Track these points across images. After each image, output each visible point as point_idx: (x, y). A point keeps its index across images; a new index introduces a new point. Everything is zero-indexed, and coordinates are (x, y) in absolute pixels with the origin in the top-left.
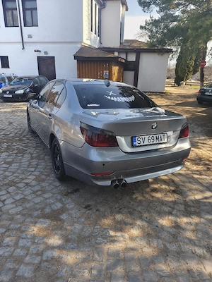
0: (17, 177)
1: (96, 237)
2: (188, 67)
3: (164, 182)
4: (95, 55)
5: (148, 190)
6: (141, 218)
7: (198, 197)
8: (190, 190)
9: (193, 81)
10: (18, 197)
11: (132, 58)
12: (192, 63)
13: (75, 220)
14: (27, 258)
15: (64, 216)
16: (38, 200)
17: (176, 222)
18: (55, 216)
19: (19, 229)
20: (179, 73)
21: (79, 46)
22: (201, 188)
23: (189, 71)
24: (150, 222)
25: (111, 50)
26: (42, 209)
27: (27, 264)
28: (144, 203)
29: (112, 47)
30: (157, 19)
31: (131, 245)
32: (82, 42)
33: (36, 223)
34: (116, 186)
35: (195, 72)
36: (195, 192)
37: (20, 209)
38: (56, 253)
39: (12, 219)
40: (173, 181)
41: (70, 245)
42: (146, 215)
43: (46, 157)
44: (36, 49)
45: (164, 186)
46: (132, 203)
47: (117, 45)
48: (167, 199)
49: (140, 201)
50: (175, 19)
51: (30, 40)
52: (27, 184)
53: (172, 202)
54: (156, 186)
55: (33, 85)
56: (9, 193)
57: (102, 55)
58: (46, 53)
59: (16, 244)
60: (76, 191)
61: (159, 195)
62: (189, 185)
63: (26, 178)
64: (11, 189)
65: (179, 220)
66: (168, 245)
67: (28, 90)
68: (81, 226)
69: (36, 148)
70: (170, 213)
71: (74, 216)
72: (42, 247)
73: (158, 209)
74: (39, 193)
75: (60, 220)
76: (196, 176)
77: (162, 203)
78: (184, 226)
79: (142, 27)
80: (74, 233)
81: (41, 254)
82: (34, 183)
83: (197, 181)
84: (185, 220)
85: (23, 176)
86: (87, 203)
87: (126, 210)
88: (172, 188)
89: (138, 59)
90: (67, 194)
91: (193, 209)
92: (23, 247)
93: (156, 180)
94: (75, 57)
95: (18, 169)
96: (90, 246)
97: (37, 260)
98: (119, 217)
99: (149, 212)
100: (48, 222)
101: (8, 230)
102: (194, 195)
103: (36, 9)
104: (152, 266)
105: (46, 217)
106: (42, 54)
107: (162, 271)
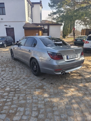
0: (18, 76)
1: (60, 93)
2: (67, 31)
3: (75, 73)
4: (32, 27)
5: (70, 76)
6: (72, 85)
7: (88, 76)
8: (85, 75)
9: (69, 36)
10: (23, 83)
11: (46, 27)
12: (69, 29)
13: (50, 88)
14: (39, 102)
15: (45, 87)
16: (32, 83)
17: (85, 85)
18: (41, 88)
19: (30, 94)
20: (64, 33)
21: (24, 23)
22: (88, 74)
23: (68, 32)
24: (76, 86)
25: (37, 24)
26: (35, 86)
27: (40, 104)
28: (71, 80)
29: (37, 23)
30: (55, 12)
31: (73, 94)
32: (25, 21)
33: (35, 91)
34: (63, 74)
35: (70, 32)
36: (87, 75)
37: (26, 87)
38: (49, 99)
39: (25, 91)
40: (78, 72)
41: (52, 96)
42: (74, 84)
43: (25, 68)
44: (5, 24)
45: (75, 74)
46: (67, 81)
47: (39, 22)
48: (78, 78)
49: (69, 80)
50: (62, 12)
51: (2, 21)
52: (24, 78)
53: (80, 79)
54: (72, 75)
55: (6, 40)
56: (18, 82)
57: (35, 26)
58: (10, 26)
59: (32, 98)
60: (44, 79)
61: (75, 77)
62: (84, 73)
63: (22, 76)
64: (18, 81)
65: (85, 84)
66: (85, 92)
67: (4, 42)
68: (53, 90)
69: (19, 65)
70: (82, 83)
71: (48, 87)
72: (42, 98)
73: (77, 81)
74: (30, 81)
75: (44, 89)
76: (85, 70)
77: (77, 80)
78: (88, 86)
79: (49, 15)
80: (51, 92)
81: (44, 100)
82: (26, 78)
83: (86, 72)
84: (87, 84)
85: (21, 76)
86: (51, 83)
87: (66, 83)
88: (79, 75)
89: (48, 28)
90: (41, 80)
91: (88, 81)
92: (35, 99)
93: (71, 72)
94: (24, 28)
95: (17, 73)
96: (59, 96)
97: (43, 102)
98: (64, 85)
99: (74, 83)
100: (40, 90)
101: (26, 94)
102: (87, 76)
103: (4, 7)
104: (83, 99)
105: (38, 88)
106: (8, 27)
107: (87, 100)
